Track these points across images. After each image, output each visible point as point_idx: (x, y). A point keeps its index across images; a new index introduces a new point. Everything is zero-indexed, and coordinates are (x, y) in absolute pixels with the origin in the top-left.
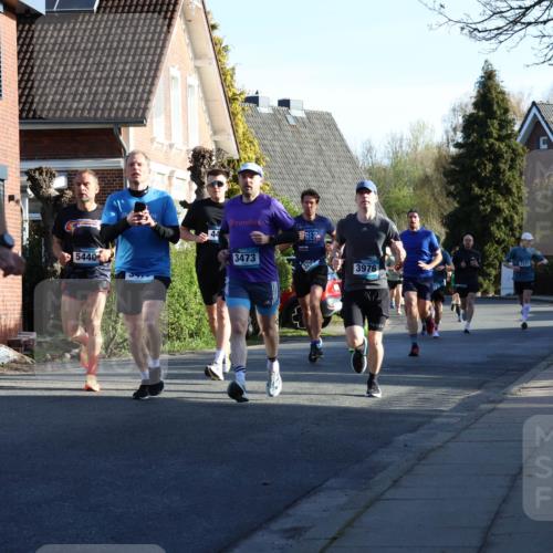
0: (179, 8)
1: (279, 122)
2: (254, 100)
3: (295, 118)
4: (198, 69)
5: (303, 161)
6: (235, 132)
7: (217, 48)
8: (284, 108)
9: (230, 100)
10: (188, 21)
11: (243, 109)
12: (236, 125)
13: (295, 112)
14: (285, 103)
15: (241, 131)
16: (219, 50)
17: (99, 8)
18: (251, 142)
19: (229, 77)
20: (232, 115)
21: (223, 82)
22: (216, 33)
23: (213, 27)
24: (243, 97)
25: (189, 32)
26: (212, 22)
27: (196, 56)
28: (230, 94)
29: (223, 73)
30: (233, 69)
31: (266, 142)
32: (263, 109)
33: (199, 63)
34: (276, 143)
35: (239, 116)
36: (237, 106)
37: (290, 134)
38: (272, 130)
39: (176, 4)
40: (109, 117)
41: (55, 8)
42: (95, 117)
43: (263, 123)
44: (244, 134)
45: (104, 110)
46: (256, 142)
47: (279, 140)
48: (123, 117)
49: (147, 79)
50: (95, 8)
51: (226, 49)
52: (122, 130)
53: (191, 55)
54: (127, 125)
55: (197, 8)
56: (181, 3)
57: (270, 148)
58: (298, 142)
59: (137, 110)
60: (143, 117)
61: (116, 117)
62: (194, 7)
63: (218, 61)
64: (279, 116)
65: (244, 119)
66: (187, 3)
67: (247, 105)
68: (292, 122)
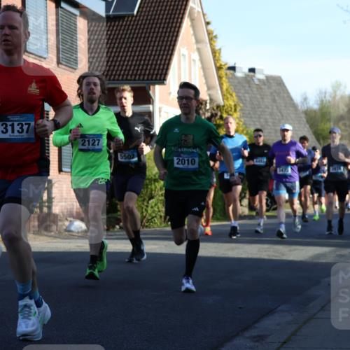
0: (187, 12)
1: (248, 82)
2: (233, 68)
3: (259, 80)
4: (199, 50)
5: (263, 106)
6: (221, 88)
7: (210, 36)
8: (252, 74)
9: (219, 68)
10: (192, 20)
11: (226, 74)
12: (222, 84)
13: (259, 76)
14: (252, 70)
15: (225, 87)
16: (212, 37)
17: (138, 12)
18: (231, 95)
19: (217, 55)
20: (220, 78)
21: (214, 57)
22: (210, 27)
23: (208, 23)
24: (227, 66)
25: (193, 26)
26: (207, 20)
27: (198, 41)
28: (218, 65)
29: (214, 52)
30: (220, 49)
31: (240, 95)
32: (239, 74)
33: (199, 46)
34: (247, 95)
35: (224, 79)
36: (223, 72)
37: (255, 89)
38: (245, 87)
39: (185, 9)
40: (143, 80)
41: (111, 13)
42: (135, 80)
43: (239, 83)
44: (227, 90)
45: (140, 75)
46: (234, 94)
47: (248, 93)
48: (152, 80)
49: (167, 56)
50: (135, 12)
51: (216, 37)
52: (151, 87)
53: (194, 41)
54: (154, 84)
55: (198, 12)
56: (188, 9)
57: (243, 98)
58: (260, 95)
59: (161, 75)
60: (165, 79)
61: (148, 80)
62: (196, 11)
63: (211, 44)
64: (249, 79)
65: (227, 80)
66: (192, 9)
67: (228, 72)
68: (257, 82)
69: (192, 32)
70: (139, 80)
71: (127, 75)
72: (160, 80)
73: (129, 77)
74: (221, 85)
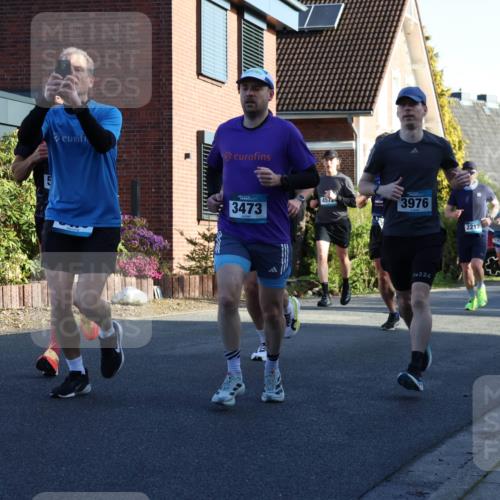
0: (401, 24)
1: (477, 112)
2: (458, 95)
3: (491, 110)
4: (414, 72)
5: (496, 143)
6: (442, 121)
7: (430, 55)
8: (482, 102)
9: (440, 95)
10: (407, 34)
11: (449, 102)
12: (444, 115)
13: (490, 104)
14: (482, 97)
15: (447, 119)
16: (431, 56)
17: (339, 25)
18: (455, 128)
19: (438, 77)
20: (441, 107)
21: (434, 81)
22: (429, 43)
23: (427, 38)
24: (450, 92)
25: (408, 42)
26: (426, 35)
27: (413, 61)
28: (439, 91)
29: (434, 75)
30: (442, 71)
31: (466, 128)
32: (465, 102)
33: (416, 67)
34: (475, 129)
35: (446, 108)
36: (445, 100)
37: (486, 122)
38: (472, 118)
39: (398, 21)
40: (344, 109)
41: (305, 26)
42: (334, 110)
43: (466, 113)
44: (450, 122)
45: (340, 104)
46: (459, 128)
47: (477, 127)
48: (355, 109)
49: (374, 79)
50: (336, 25)
51: (436, 55)
52: (355, 118)
53: (409, 61)
54: (358, 115)
55: (416, 24)
56: (403, 19)
57: (470, 133)
58: (492, 128)
59: (366, 104)
60: (371, 109)
61: (350, 110)
62: (412, 23)
63: (430, 65)
64: (478, 108)
65: (450, 111)
66: (407, 20)
67: (452, 100)
68: (488, 112)
69: (406, 49)
70: (339, 109)
71: (325, 104)
72: (365, 109)
73: (326, 107)
74: (442, 116)
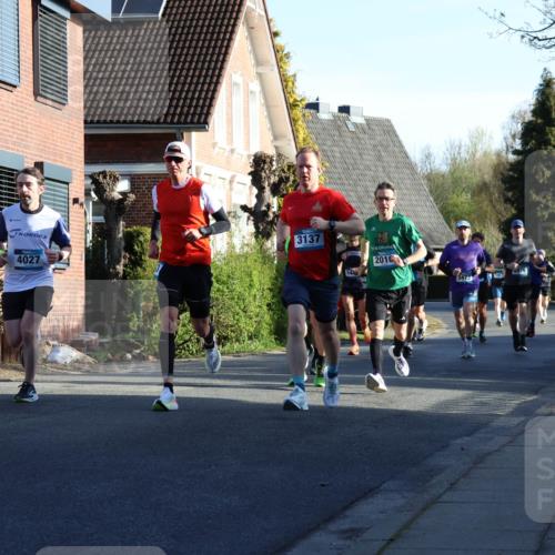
0: (242, 15)
1: (338, 128)
2: (314, 106)
3: (355, 125)
4: (260, 75)
5: (362, 167)
6: (295, 138)
7: (279, 55)
8: (344, 115)
9: (291, 106)
10: (250, 28)
11: (304, 115)
12: (297, 131)
13: (355, 118)
14: (345, 109)
15: (301, 136)
16: (281, 56)
17: (163, 16)
19: (290, 84)
20: (293, 121)
21: (285, 88)
22: (278, 41)
23: (276, 34)
24: (304, 103)
25: (251, 38)
26: (274, 30)
27: (258, 63)
28: (291, 100)
29: (284, 80)
30: (295, 76)
31: (325, 148)
32: (324, 115)
33: (260, 70)
34: (335, 149)
35: (300, 122)
36: (298, 112)
37: (349, 140)
38: (333, 136)
39: (239, 11)
40: (172, 122)
41: (121, 16)
42: (158, 123)
43: (324, 129)
44: (304, 140)
45: (166, 115)
47: (338, 146)
48: (185, 123)
49: (210, 84)
50: (160, 15)
51: (287, 56)
52: (185, 134)
53: (253, 62)
54: (189, 130)
55: (260, 15)
56: (244, 9)
58: (358, 148)
59: (200, 115)
60: (206, 123)
61: (179, 122)
62: (256, 14)
63: (279, 67)
64: (339, 123)
65: (304, 125)
66: (250, 11)
67: (308, 112)
68: (352, 128)
69: (249, 47)
70: (165, 122)
71: (147, 115)
72: (198, 122)
74: (295, 132)
